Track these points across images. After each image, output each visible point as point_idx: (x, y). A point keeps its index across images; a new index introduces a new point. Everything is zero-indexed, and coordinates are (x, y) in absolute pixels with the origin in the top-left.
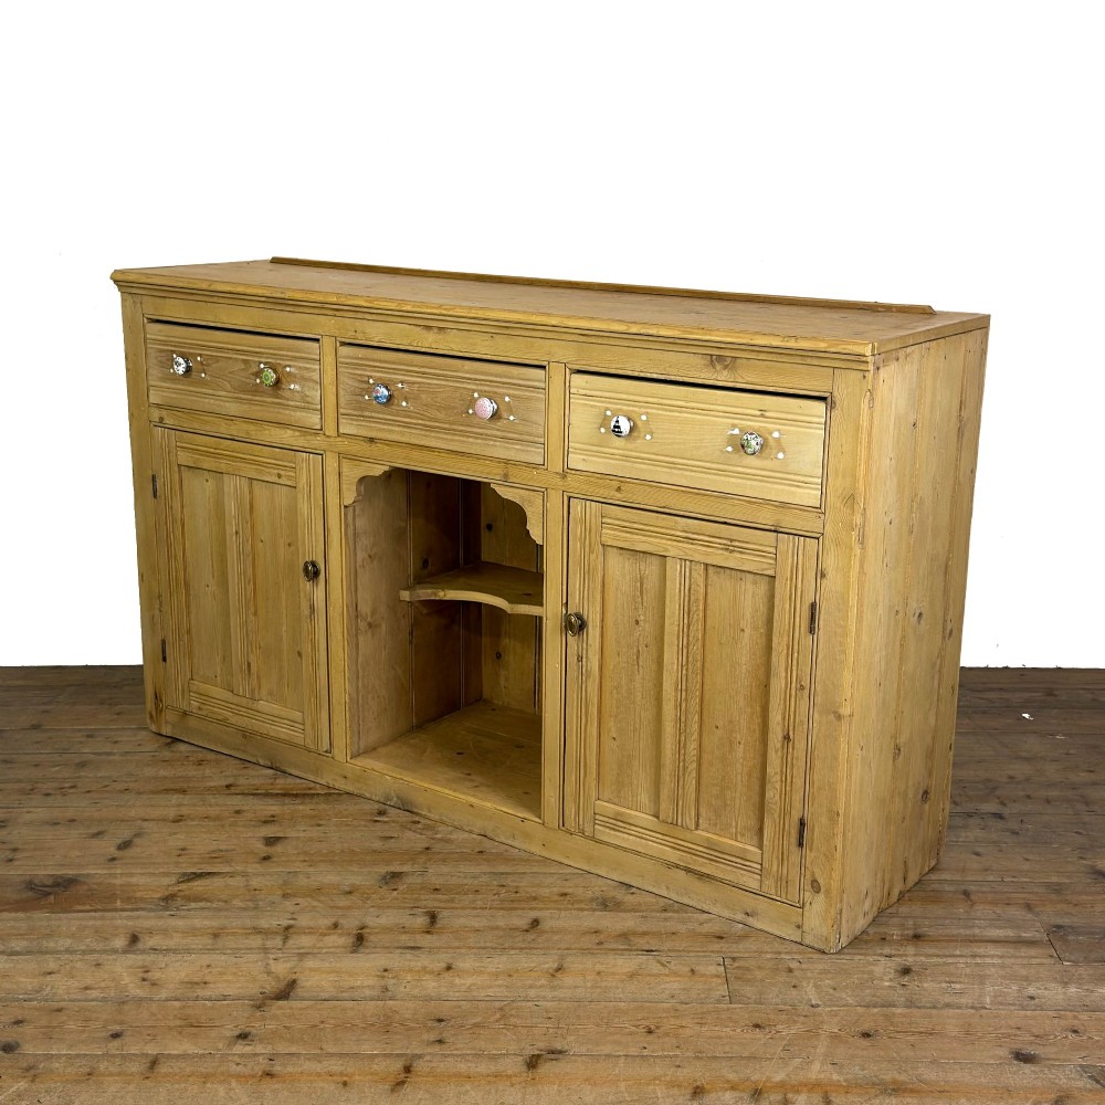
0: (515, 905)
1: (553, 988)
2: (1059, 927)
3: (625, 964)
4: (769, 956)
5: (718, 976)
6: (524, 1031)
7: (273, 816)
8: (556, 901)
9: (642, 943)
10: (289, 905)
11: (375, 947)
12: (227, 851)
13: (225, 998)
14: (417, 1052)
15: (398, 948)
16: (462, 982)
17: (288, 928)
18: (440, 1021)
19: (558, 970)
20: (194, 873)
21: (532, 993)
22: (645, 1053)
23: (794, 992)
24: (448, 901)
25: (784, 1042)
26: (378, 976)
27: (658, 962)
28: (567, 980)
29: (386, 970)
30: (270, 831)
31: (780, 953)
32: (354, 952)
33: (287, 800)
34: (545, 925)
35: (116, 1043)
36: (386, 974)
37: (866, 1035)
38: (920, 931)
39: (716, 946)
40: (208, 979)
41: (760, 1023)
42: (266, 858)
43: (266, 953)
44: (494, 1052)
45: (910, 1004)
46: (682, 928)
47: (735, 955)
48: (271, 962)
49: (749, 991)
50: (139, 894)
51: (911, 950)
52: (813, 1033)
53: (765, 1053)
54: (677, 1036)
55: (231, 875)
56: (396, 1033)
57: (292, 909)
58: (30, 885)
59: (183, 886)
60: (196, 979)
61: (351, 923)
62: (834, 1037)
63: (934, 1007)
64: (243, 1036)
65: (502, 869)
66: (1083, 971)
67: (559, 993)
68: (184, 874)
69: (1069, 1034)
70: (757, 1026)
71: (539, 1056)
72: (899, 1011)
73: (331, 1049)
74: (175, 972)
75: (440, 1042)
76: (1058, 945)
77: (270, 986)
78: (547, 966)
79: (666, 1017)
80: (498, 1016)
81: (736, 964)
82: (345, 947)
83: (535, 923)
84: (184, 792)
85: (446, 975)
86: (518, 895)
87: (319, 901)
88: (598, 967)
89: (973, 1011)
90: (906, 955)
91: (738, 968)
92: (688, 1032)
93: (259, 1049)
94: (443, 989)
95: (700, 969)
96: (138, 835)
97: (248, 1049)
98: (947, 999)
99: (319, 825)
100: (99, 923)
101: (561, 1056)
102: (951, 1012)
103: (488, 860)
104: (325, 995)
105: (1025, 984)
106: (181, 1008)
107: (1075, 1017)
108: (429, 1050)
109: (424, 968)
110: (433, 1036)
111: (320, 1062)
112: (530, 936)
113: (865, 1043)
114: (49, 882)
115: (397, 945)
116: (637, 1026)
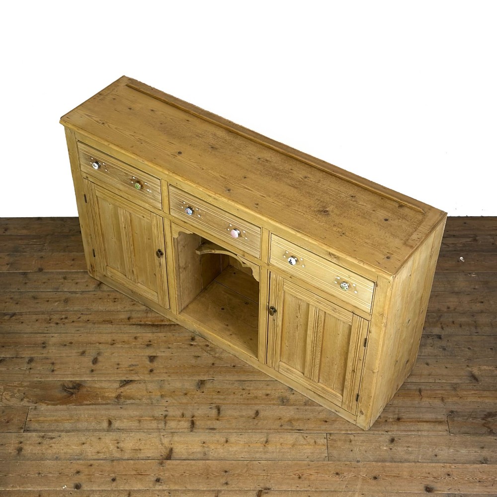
0: (249, 402)
1: (265, 452)
2: (452, 412)
3: (290, 438)
4: (343, 432)
5: (324, 445)
6: (255, 477)
7: (150, 341)
8: (264, 399)
9: (297, 425)
10: (163, 402)
11: (199, 429)
12: (135, 365)
13: (148, 458)
14: (219, 489)
15: (207, 429)
16: (232, 449)
17: (166, 416)
18: (226, 472)
19: (267, 442)
20: (125, 380)
21: (258, 455)
22: (298, 489)
23: (351, 454)
24: (224, 399)
25: (347, 482)
26: (201, 446)
27: (303, 437)
28: (270, 448)
29: (204, 443)
30: (150, 352)
31: (347, 430)
32: (192, 431)
33: (154, 329)
34: (261, 414)
35: (114, 484)
36: (204, 445)
37: (375, 478)
38: (400, 416)
39: (324, 426)
40: (141, 447)
41: (338, 472)
42: (151, 371)
43: (160, 432)
44: (246, 489)
45: (393, 460)
46: (311, 416)
47: (332, 432)
48: (162, 437)
49: (335, 453)
50: (107, 394)
51: (395, 427)
52: (356, 477)
53: (339, 489)
54: (309, 480)
55: (139, 382)
56: (211, 479)
57: (166, 404)
58: (64, 388)
59: (122, 389)
60: (137, 448)
61: (188, 414)
62: (364, 479)
63: (401, 462)
64: (158, 480)
65: (243, 378)
66: (457, 439)
67: (268, 456)
68: (121, 381)
69: (446, 476)
70: (337, 474)
71: (261, 491)
72: (388, 464)
73: (190, 488)
74: (129, 443)
75: (227, 483)
76: (450, 423)
77: (164, 452)
78: (262, 440)
79: (305, 469)
80: (246, 469)
81: (331, 438)
82: (188, 428)
83: (257, 413)
84: (111, 322)
85: (226, 445)
86: (250, 395)
87: (175, 399)
88: (281, 440)
89: (414, 464)
90: (393, 431)
91: (332, 439)
92: (312, 478)
93: (164, 487)
94: (226, 454)
95: (318, 441)
96: (99, 354)
97: (160, 488)
98: (406, 457)
99: (169, 348)
100: (95, 412)
101: (269, 491)
102: (406, 464)
103: (237, 372)
104: (184, 457)
105: (435, 447)
106: (134, 464)
107: (450, 467)
108: (223, 488)
109: (218, 441)
110: (223, 481)
111: (186, 494)
112: (256, 421)
113: (374, 482)
114: (71, 386)
115: (207, 427)
116: (295, 474)
